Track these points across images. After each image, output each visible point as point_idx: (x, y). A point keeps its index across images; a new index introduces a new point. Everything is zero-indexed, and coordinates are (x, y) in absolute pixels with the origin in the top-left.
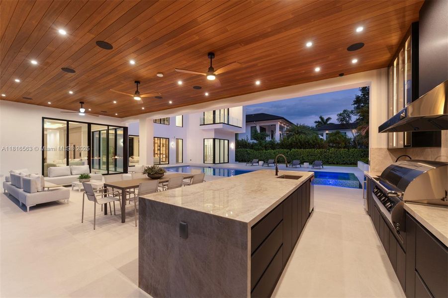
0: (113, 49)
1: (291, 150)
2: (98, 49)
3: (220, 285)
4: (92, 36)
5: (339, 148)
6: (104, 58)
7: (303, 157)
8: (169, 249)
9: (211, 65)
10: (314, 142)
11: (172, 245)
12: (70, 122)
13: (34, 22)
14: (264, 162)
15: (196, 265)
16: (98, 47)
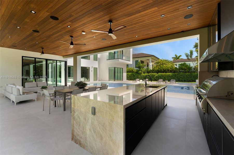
0: (59, 20)
1: (158, 74)
2: (51, 20)
3: (111, 137)
4: (48, 14)
5: (185, 72)
6: (54, 25)
7: (165, 77)
8: (87, 121)
9: (111, 27)
10: (171, 69)
11: (88, 118)
12: (36, 59)
13: (19, 7)
14: (143, 80)
15: (99, 128)
16: (51, 19)
